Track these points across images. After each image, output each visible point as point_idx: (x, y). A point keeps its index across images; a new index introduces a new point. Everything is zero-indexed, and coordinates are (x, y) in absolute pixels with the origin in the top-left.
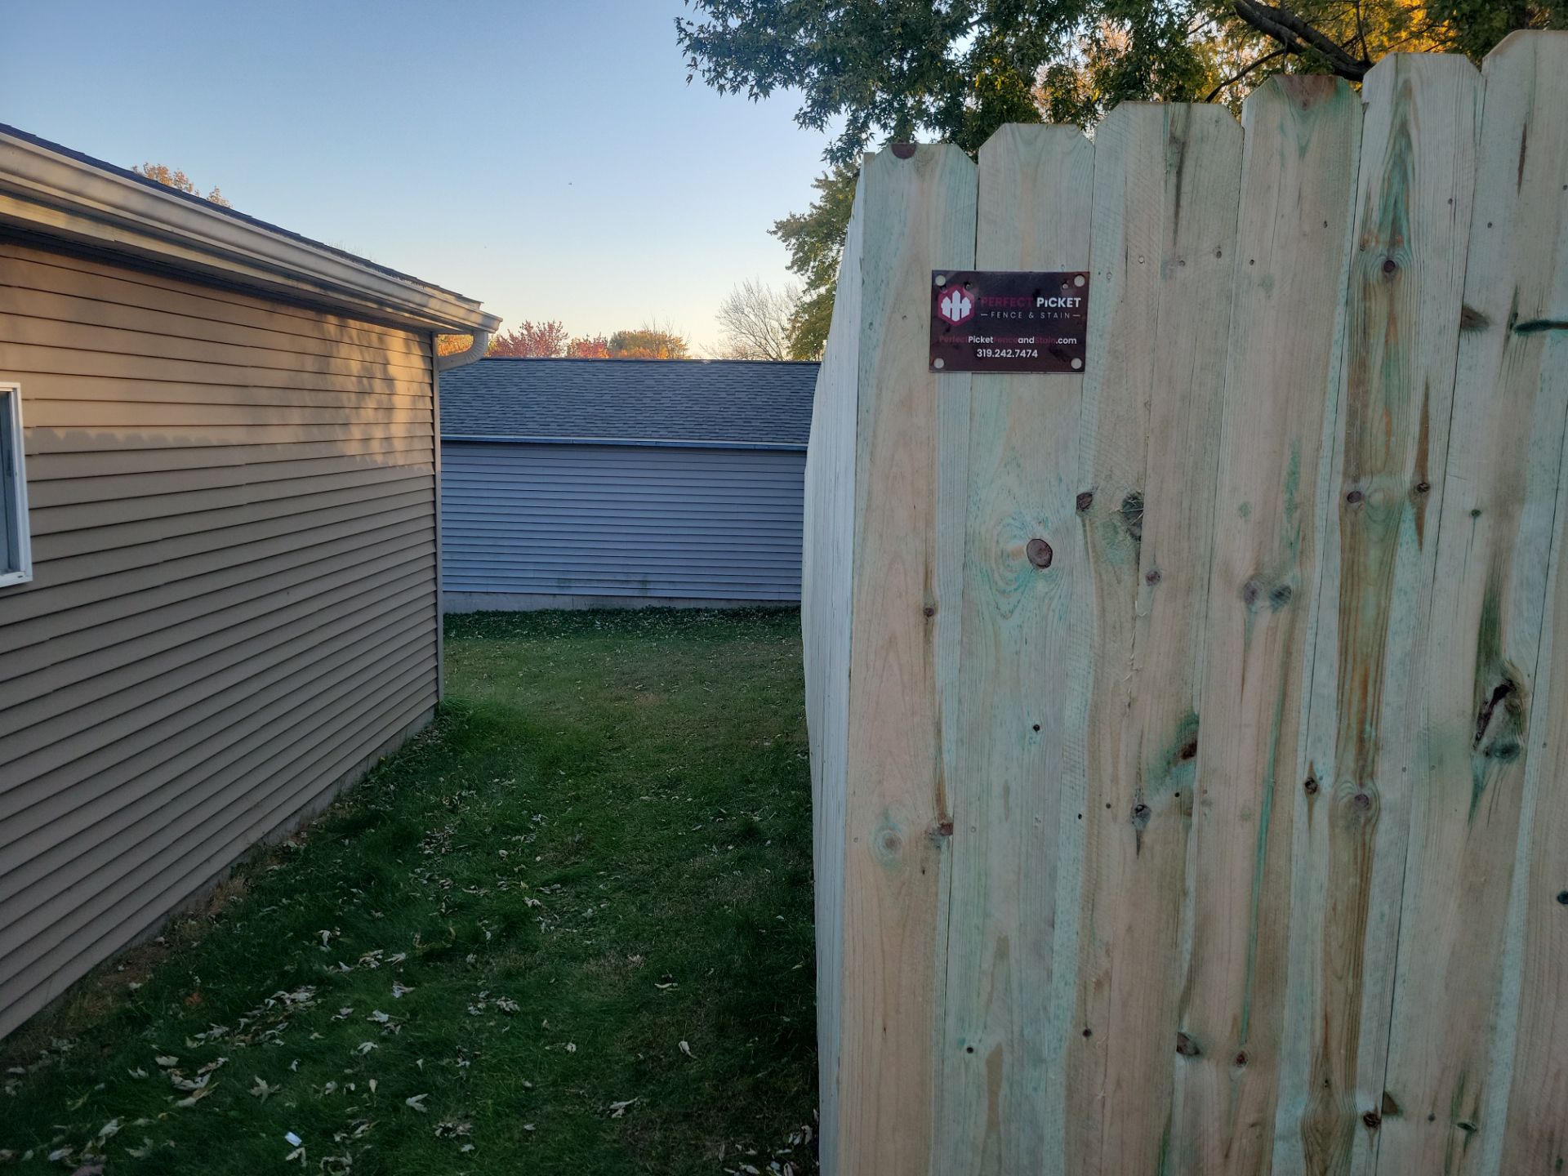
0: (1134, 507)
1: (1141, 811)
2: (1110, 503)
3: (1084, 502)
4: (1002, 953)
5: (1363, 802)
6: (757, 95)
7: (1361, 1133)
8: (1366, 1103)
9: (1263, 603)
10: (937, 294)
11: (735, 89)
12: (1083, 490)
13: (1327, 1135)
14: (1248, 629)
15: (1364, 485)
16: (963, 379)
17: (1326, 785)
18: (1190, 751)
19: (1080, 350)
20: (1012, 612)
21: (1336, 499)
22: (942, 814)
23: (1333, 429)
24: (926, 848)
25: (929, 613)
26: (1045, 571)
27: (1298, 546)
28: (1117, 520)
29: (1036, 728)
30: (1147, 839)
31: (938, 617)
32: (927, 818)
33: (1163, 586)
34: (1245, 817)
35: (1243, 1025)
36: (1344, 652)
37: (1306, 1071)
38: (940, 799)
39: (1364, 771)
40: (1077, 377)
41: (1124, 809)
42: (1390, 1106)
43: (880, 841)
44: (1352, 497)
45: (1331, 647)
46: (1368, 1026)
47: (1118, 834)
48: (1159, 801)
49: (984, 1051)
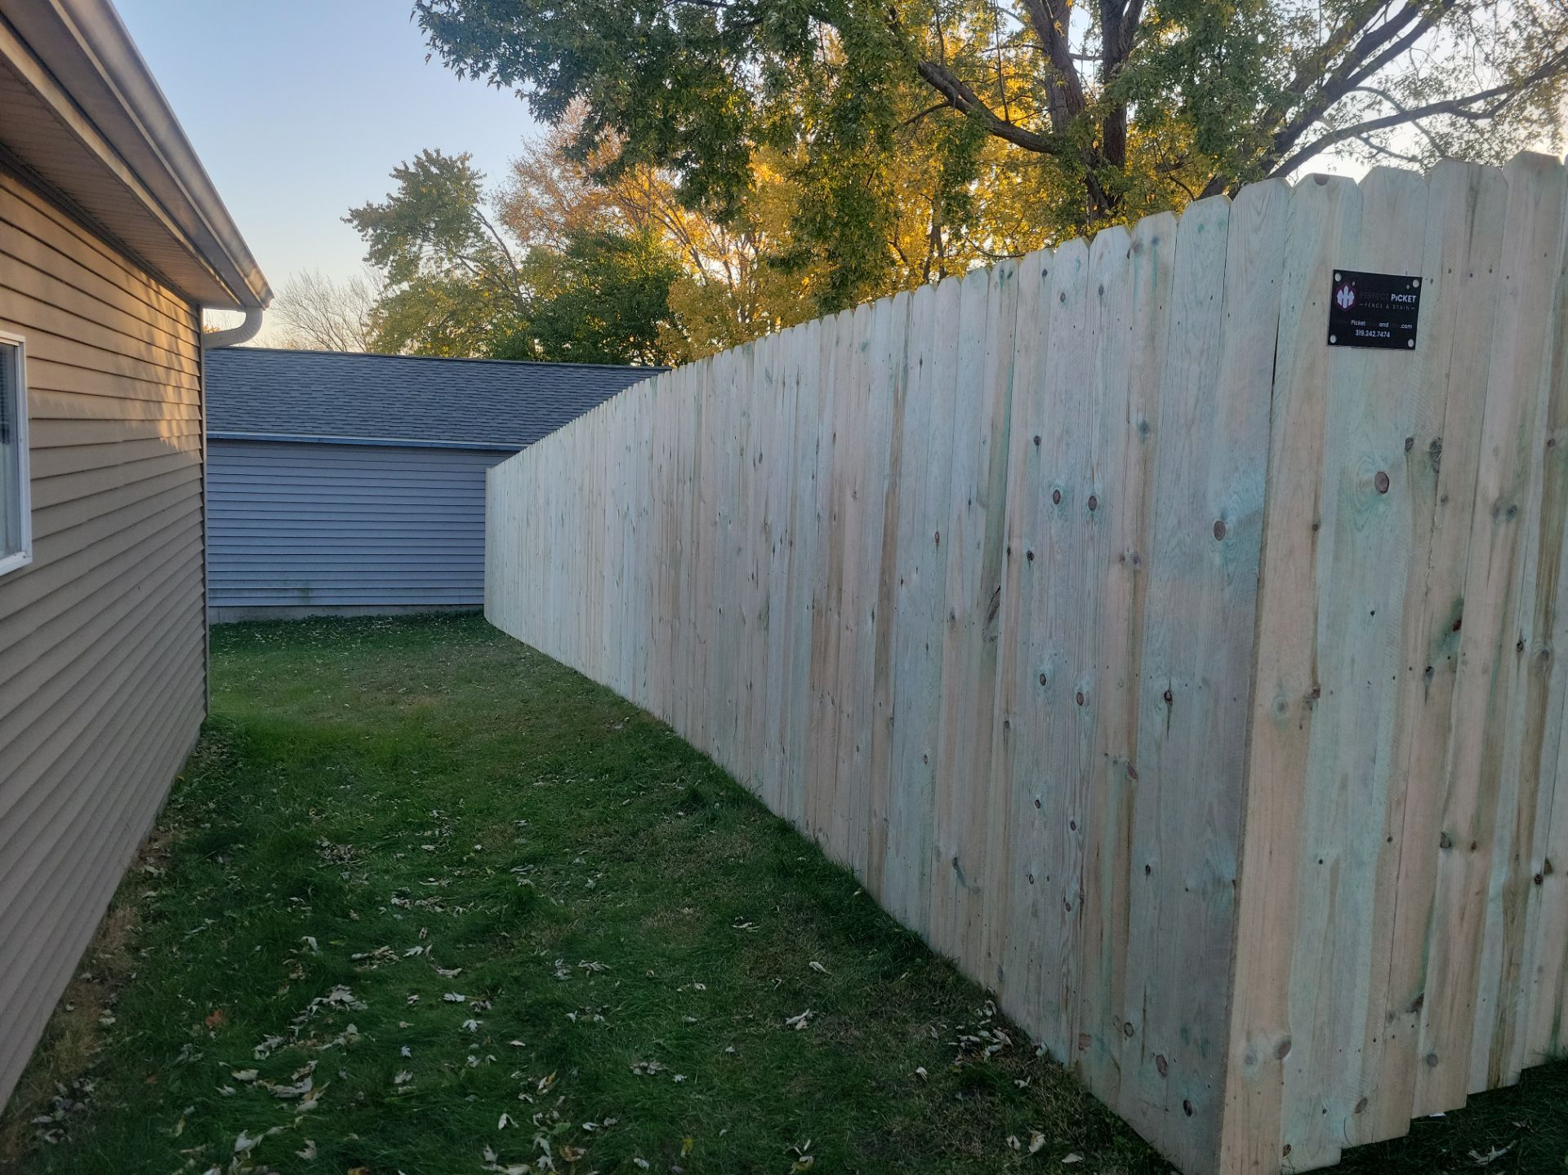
0: (1436, 448)
1: (1429, 670)
2: (1423, 446)
3: (1409, 443)
4: (1344, 786)
5: (1545, 655)
6: (499, 83)
7: (1533, 889)
8: (1537, 867)
9: (1502, 517)
10: (1336, 287)
11: (475, 75)
12: (1408, 436)
13: (1515, 894)
14: (1494, 535)
15: (1557, 435)
16: (1347, 351)
17: (1527, 645)
18: (1457, 626)
19: (1413, 334)
20: (1363, 526)
21: (1542, 444)
22: (1315, 682)
23: (1544, 395)
24: (1304, 709)
25: (1316, 527)
26: (1384, 495)
27: (1522, 476)
28: (1427, 458)
29: (1373, 613)
30: (1432, 690)
31: (1322, 530)
32: (1306, 687)
33: (1450, 505)
34: (1485, 671)
35: (1476, 822)
36: (1541, 552)
37: (1507, 848)
38: (1314, 671)
39: (1547, 635)
40: (1410, 352)
41: (1420, 670)
42: (1549, 868)
43: (1276, 706)
44: (1550, 443)
45: (1534, 547)
46: (1540, 812)
47: (1415, 686)
48: (1439, 664)
49: (1328, 862)
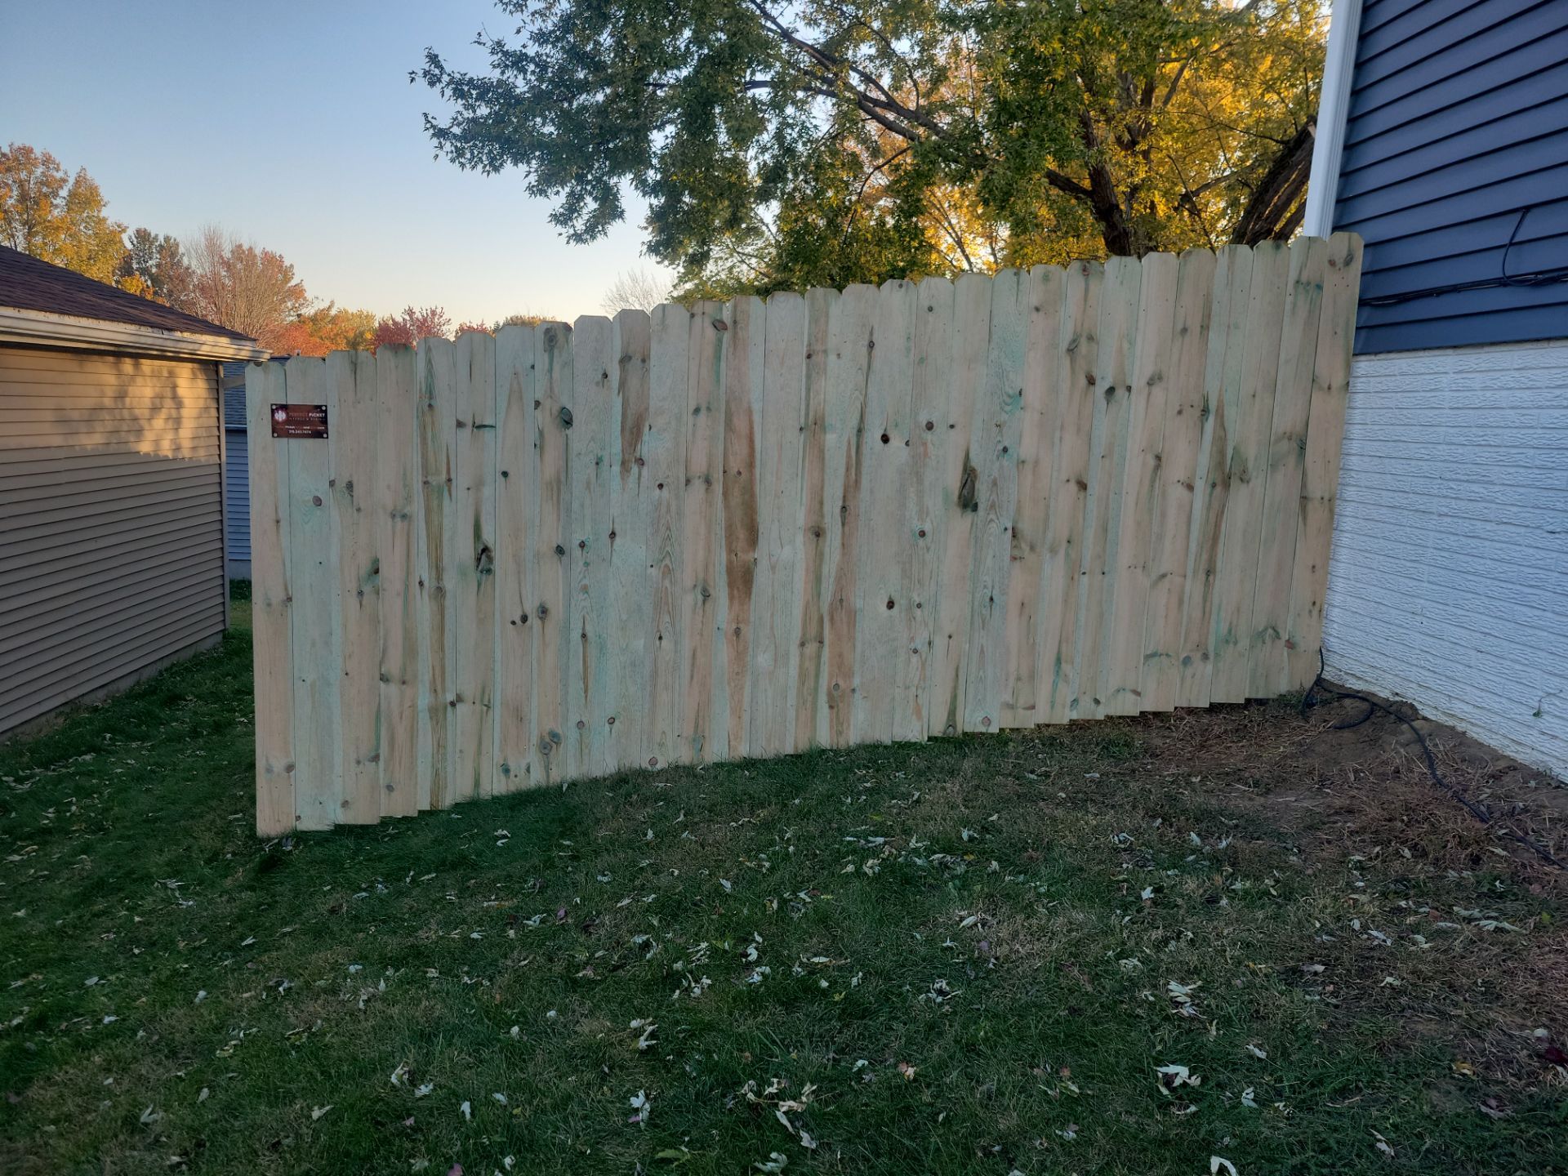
0: (350, 486)
1: (361, 593)
2: (341, 484)
3: (332, 483)
4: (313, 645)
5: (440, 589)
7: (449, 708)
8: (450, 697)
9: (398, 520)
10: (273, 412)
12: (331, 479)
13: (437, 710)
14: (394, 527)
15: (429, 479)
16: (284, 440)
17: (426, 584)
18: (377, 571)
19: (326, 431)
20: (308, 522)
21: (420, 484)
22: (288, 594)
23: (417, 460)
24: (283, 606)
25: (278, 522)
26: (320, 507)
27: (408, 499)
28: (344, 490)
29: (320, 563)
30: (364, 603)
31: (281, 523)
32: (282, 596)
33: (362, 513)
34: (398, 594)
35: (404, 670)
36: (428, 536)
37: (427, 685)
38: (286, 589)
39: (439, 578)
40: (325, 440)
41: (355, 593)
42: (459, 699)
43: (266, 603)
44: (426, 483)
45: (423, 533)
46: (448, 669)
47: (353, 601)
48: (367, 589)
49: (308, 682)
